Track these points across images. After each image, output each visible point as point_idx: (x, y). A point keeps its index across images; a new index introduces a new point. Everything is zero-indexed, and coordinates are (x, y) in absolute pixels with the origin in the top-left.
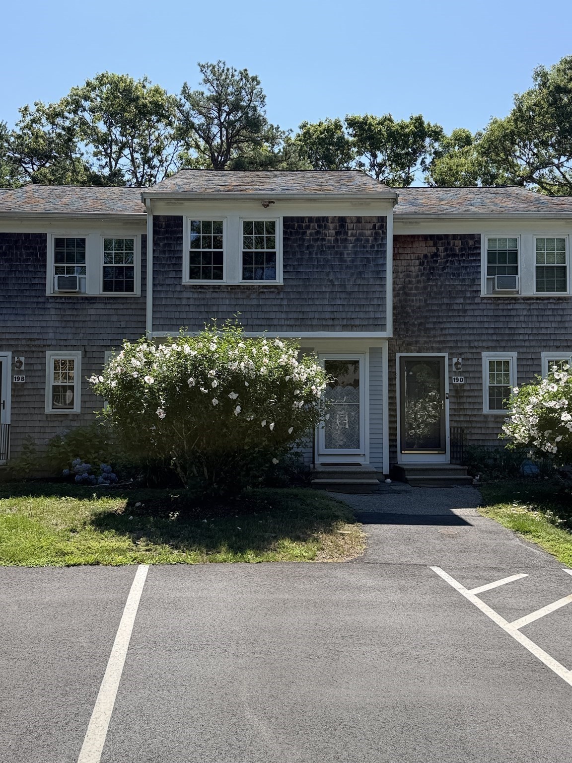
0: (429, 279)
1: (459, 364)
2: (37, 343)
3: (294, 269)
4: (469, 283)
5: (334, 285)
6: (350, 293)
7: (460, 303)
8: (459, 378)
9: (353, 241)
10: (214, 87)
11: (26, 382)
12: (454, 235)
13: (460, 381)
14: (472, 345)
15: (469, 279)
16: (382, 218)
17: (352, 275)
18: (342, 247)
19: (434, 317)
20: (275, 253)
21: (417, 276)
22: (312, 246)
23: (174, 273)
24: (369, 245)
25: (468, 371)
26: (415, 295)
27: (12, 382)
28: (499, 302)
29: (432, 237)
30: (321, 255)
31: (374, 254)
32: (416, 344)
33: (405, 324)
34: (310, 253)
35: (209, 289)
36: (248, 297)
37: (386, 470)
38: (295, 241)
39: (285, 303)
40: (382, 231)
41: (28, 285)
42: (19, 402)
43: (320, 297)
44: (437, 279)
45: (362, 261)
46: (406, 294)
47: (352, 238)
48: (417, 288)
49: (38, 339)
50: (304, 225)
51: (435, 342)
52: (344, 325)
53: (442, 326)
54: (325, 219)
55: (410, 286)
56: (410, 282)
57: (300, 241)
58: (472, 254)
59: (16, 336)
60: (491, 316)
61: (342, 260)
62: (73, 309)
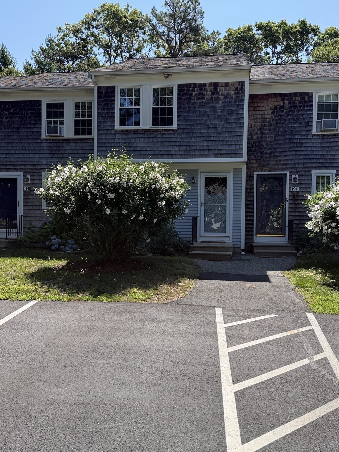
0: (277, 123)
1: (296, 178)
2: (37, 167)
3: (184, 118)
4: (305, 125)
5: (209, 128)
6: (220, 133)
7: (298, 139)
8: (296, 188)
9: (222, 99)
10: (171, 8)
11: (31, 191)
12: (295, 93)
13: (296, 189)
14: (305, 166)
15: (304, 122)
16: (242, 82)
17: (221, 121)
18: (215, 103)
19: (280, 148)
20: (172, 108)
21: (270, 121)
22: (196, 103)
23: (110, 122)
24: (233, 101)
25: (302, 183)
26: (268, 134)
27: (23, 191)
28: (325, 137)
29: (280, 95)
30: (202, 108)
31: (236, 107)
32: (268, 166)
33: (261, 153)
34: (195, 107)
35: (131, 132)
36: (155, 137)
37: (243, 246)
38: (185, 100)
39: (178, 140)
40: (242, 92)
41: (31, 132)
42: (28, 202)
43: (201, 136)
44: (283, 123)
45: (228, 112)
46: (262, 133)
47: (222, 97)
48: (269, 129)
49: (37, 165)
50: (191, 89)
51: (280, 164)
52: (215, 154)
53: (286, 154)
54: (204, 84)
55: (265, 128)
56: (265, 125)
57: (188, 100)
58: (307, 106)
59: (25, 163)
60: (319, 146)
61: (215, 111)
62: (57, 146)
